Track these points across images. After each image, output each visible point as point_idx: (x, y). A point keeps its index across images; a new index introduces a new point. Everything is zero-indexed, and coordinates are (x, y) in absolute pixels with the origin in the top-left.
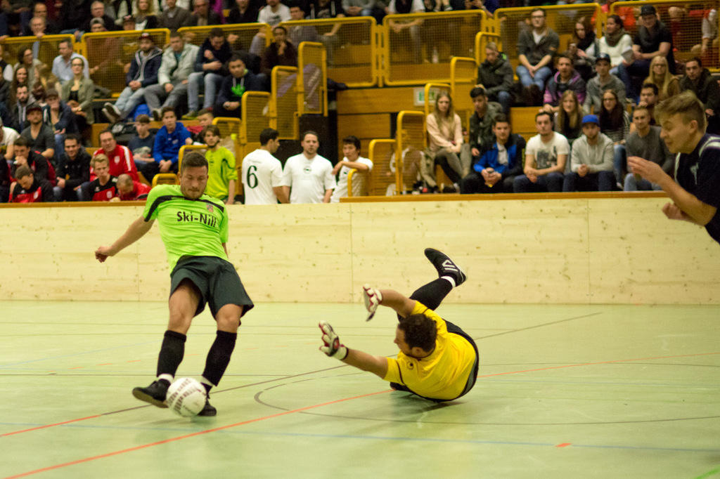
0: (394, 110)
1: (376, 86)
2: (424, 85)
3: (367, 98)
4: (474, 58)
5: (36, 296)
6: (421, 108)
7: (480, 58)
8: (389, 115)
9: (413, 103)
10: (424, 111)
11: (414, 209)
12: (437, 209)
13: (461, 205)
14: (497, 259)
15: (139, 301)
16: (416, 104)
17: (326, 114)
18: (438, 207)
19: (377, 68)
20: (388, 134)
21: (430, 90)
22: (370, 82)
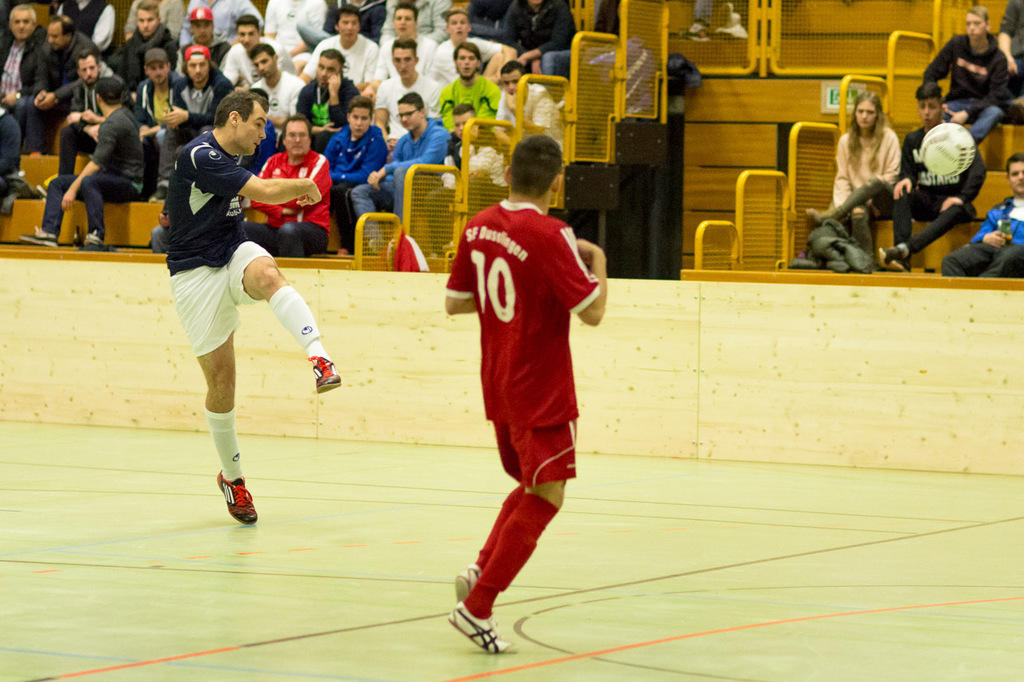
0: (785, 118)
1: (755, 75)
2: (840, 77)
3: (737, 95)
4: (931, 34)
5: (134, 421)
6: (832, 117)
7: (941, 35)
8: (775, 127)
9: (818, 108)
10: (837, 124)
11: (813, 298)
12: (855, 300)
13: (895, 295)
14: (955, 394)
15: (317, 438)
16: (823, 111)
17: (664, 120)
18: (856, 296)
19: (759, 44)
20: (773, 161)
21: (849, 87)
22: (745, 67)
